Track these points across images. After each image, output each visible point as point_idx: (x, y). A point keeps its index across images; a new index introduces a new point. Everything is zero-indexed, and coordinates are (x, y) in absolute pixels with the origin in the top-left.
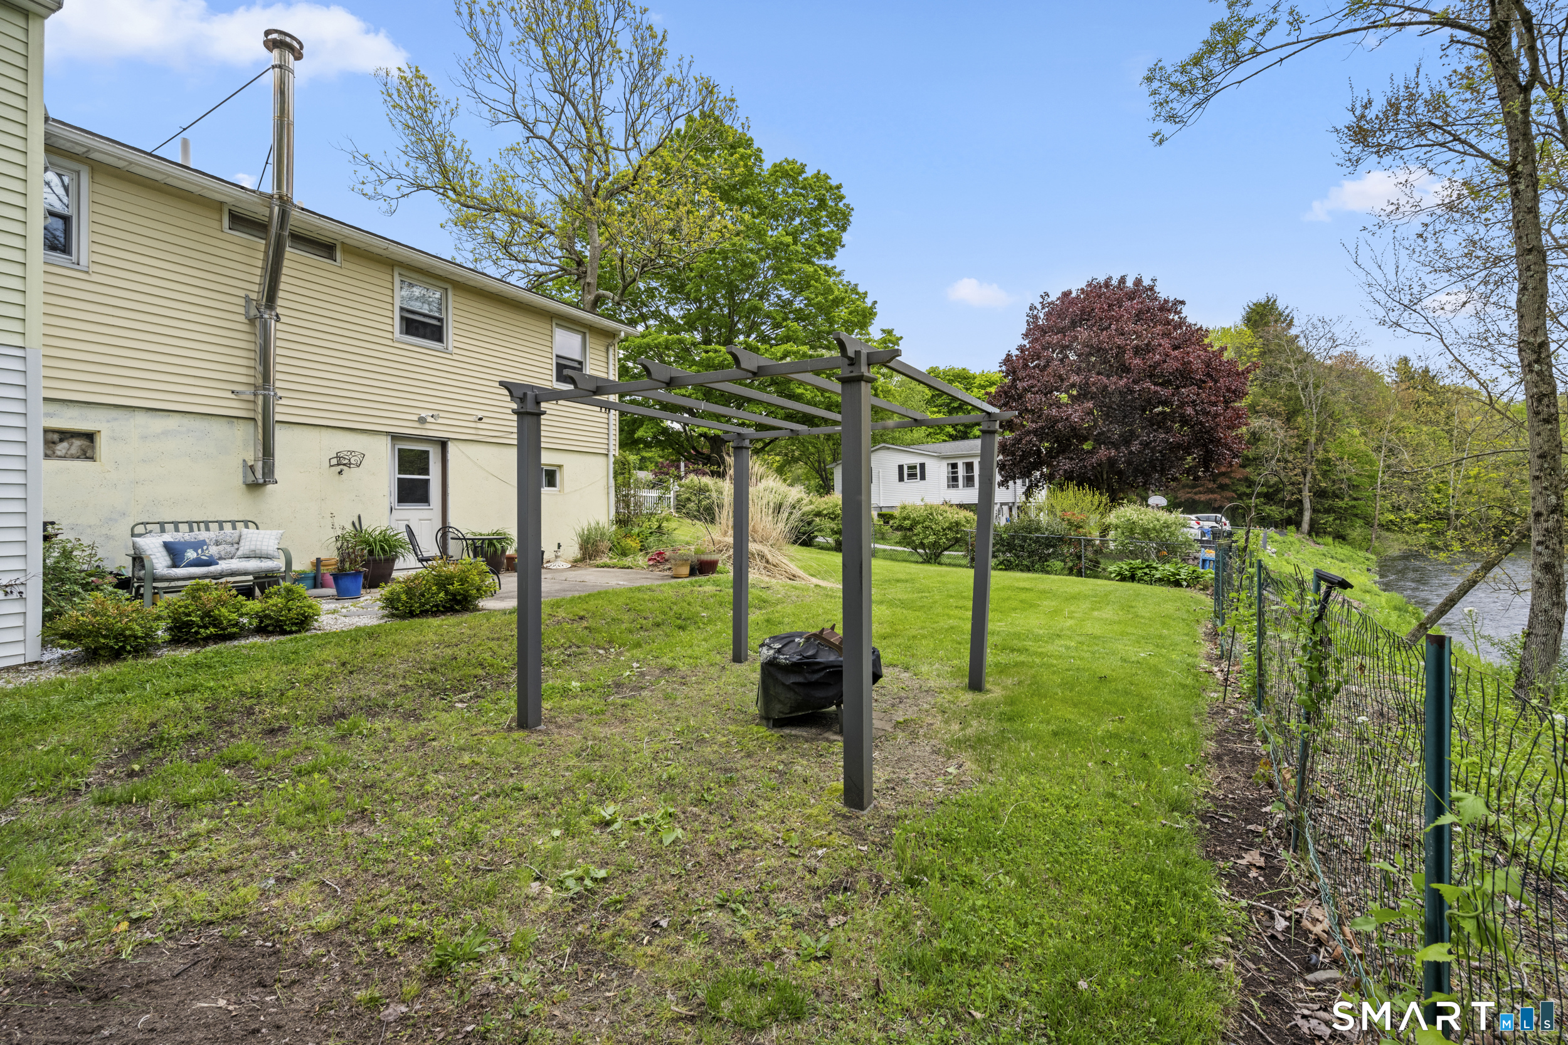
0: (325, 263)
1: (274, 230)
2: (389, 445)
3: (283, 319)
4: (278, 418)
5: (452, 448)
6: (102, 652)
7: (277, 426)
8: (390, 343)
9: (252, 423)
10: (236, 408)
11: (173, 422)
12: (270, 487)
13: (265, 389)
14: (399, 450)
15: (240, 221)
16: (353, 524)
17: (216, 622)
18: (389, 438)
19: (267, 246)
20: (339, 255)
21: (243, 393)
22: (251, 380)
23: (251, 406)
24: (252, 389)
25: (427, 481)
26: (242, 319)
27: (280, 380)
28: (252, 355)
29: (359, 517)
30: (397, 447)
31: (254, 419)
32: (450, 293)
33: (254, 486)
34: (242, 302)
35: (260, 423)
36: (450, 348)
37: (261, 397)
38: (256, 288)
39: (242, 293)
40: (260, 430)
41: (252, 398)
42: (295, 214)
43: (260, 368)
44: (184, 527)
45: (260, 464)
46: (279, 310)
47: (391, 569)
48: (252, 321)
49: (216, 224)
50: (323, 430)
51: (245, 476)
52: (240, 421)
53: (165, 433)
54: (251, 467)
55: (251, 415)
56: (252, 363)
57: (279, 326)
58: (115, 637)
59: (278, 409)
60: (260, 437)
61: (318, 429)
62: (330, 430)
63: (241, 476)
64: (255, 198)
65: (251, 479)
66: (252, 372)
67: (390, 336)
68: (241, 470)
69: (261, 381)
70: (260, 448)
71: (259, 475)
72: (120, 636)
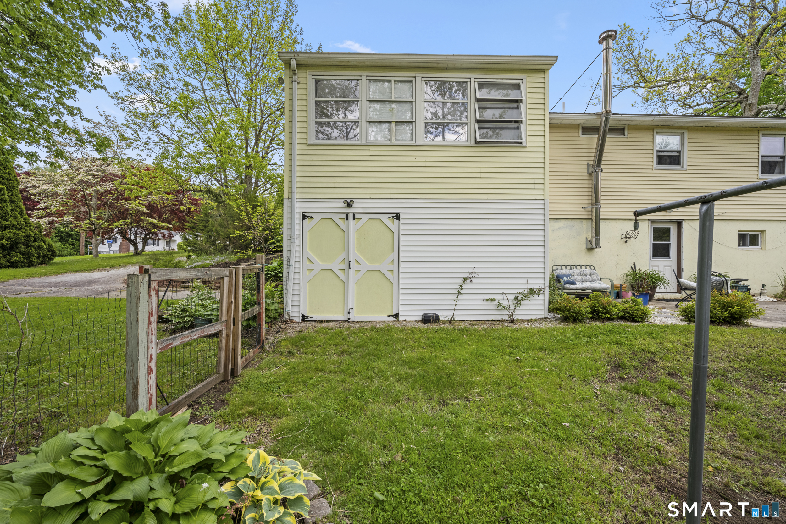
0: (620, 138)
1: (602, 129)
2: (650, 226)
3: (604, 170)
4: (601, 218)
5: (685, 225)
6: (570, 318)
7: (601, 221)
8: (651, 171)
9: (590, 221)
10: (584, 215)
11: (562, 223)
12: (596, 249)
13: (596, 205)
14: (654, 228)
15: (587, 130)
16: (632, 267)
17: (608, 312)
18: (650, 222)
19: (599, 138)
20: (626, 132)
21: (587, 208)
22: (590, 201)
23: (590, 213)
24: (590, 205)
25: (669, 244)
26: (586, 174)
27: (602, 199)
28: (590, 190)
29: (634, 264)
30: (653, 227)
31: (591, 219)
32: (686, 135)
33: (590, 250)
34: (586, 166)
35: (594, 221)
36: (685, 167)
37: (594, 209)
38: (592, 159)
39: (586, 162)
40: (594, 224)
41: (590, 209)
42: (611, 117)
43: (594, 195)
44: (568, 267)
45: (594, 239)
46: (602, 167)
47: (654, 292)
48: (590, 174)
49: (577, 135)
50: (618, 221)
51: (586, 245)
52: (585, 221)
53: (559, 228)
54: (590, 241)
55: (590, 217)
56: (590, 194)
57: (602, 174)
58: (576, 313)
59: (601, 213)
60: (594, 226)
61: (616, 221)
62: (621, 221)
63: (585, 245)
64: (594, 117)
65: (589, 246)
66: (590, 198)
67: (651, 167)
68: (585, 242)
69: (594, 201)
70: (594, 231)
71: (594, 244)
72: (577, 313)
